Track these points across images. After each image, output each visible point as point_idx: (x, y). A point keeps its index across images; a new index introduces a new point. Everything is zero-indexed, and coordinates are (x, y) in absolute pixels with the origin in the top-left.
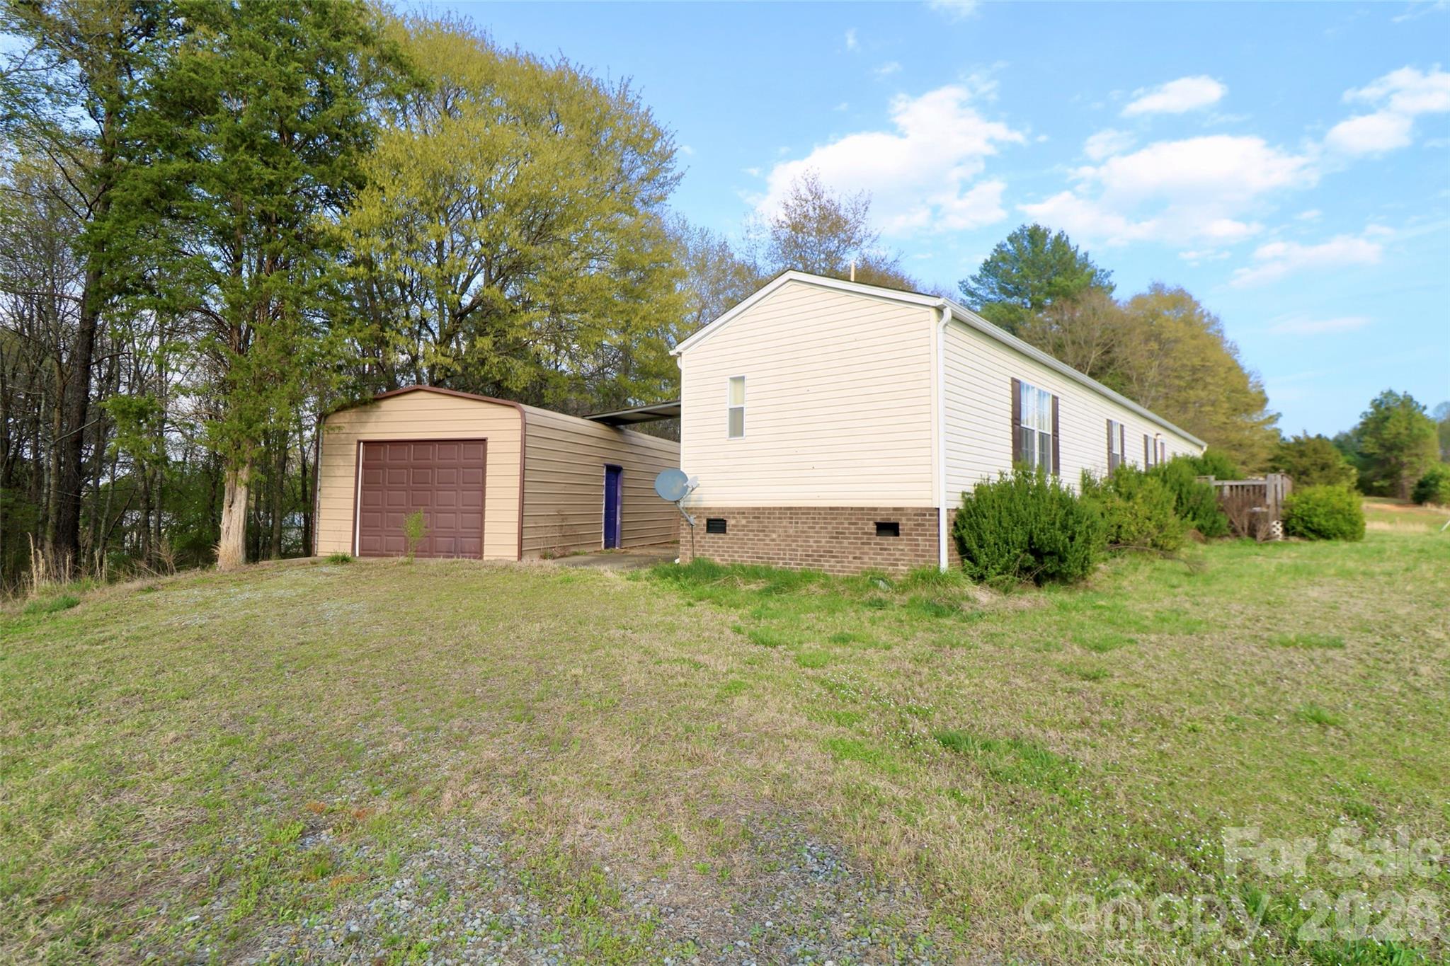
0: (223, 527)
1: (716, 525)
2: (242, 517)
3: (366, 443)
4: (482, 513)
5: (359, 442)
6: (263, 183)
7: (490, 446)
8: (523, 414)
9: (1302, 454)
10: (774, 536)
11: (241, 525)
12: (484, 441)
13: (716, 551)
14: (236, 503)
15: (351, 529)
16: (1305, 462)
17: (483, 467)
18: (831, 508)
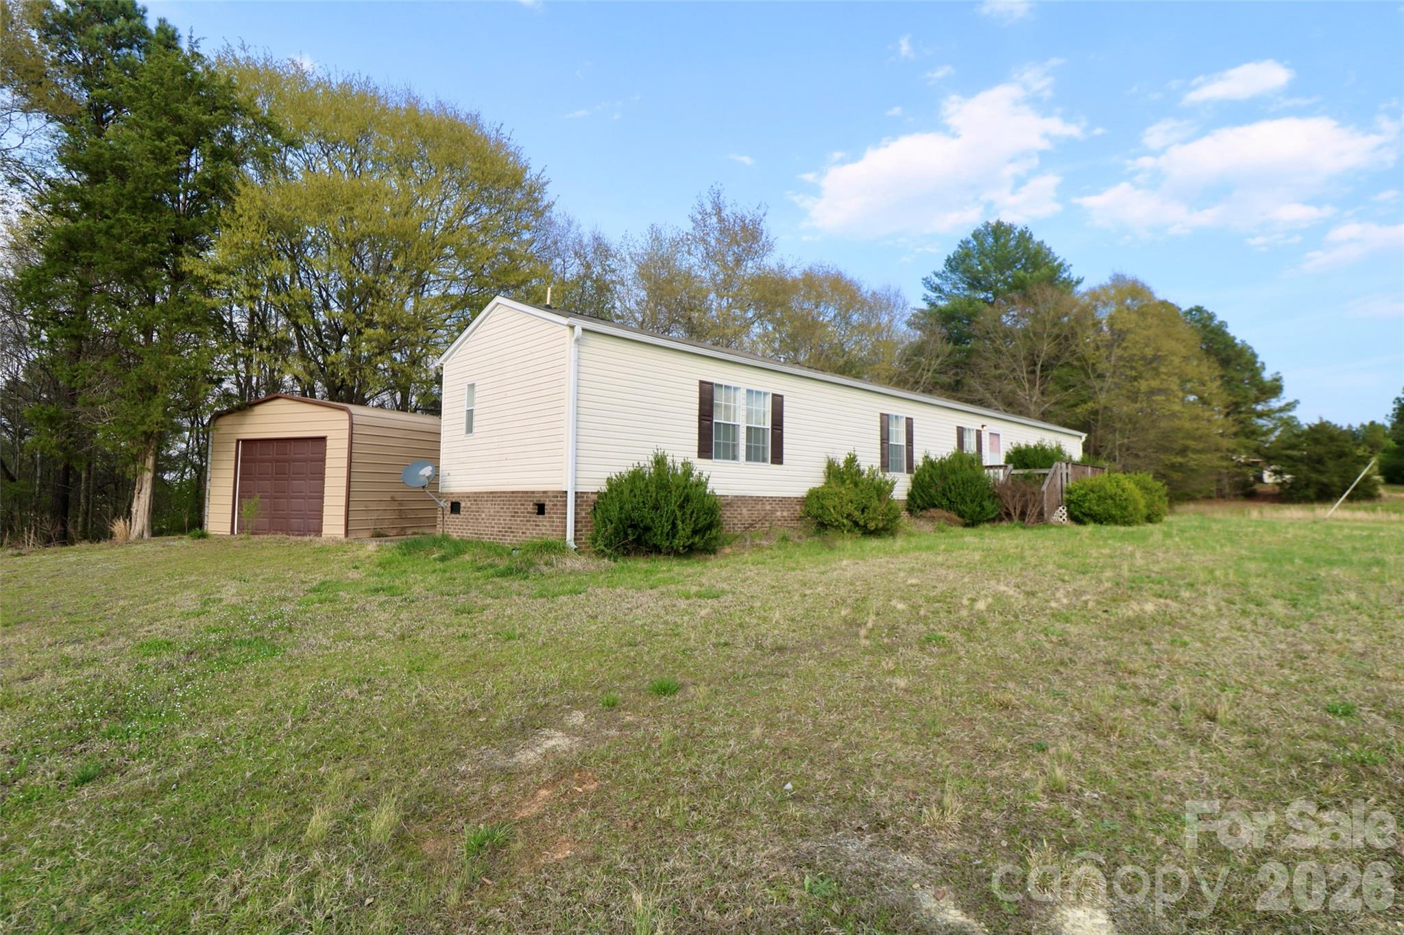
0: (134, 510)
1: (455, 508)
2: (147, 502)
3: (244, 441)
4: (322, 498)
5: (238, 441)
6: (139, 235)
7: (329, 443)
8: (351, 415)
9: (1317, 441)
10: (483, 515)
11: (147, 508)
12: (323, 439)
13: (455, 527)
14: (143, 491)
15: (230, 512)
16: (1320, 450)
17: (323, 460)
18: (513, 492)
